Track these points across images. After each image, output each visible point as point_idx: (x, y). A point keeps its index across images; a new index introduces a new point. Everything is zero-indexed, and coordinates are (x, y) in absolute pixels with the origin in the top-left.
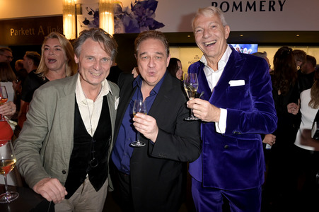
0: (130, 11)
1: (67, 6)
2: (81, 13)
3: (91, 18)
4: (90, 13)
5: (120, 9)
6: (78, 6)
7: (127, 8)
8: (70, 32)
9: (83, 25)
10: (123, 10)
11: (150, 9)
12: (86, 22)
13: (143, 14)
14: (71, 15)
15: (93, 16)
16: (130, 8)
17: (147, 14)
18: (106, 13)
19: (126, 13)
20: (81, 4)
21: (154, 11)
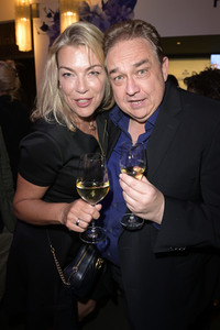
0: (100, 11)
1: (21, 7)
2: (38, 17)
3: (50, 22)
4: (49, 16)
5: (87, 8)
6: (34, 7)
7: (97, 6)
8: (25, 41)
9: (41, 31)
10: (92, 9)
11: (128, 7)
12: (44, 28)
13: (118, 14)
14: (25, 19)
15: (52, 19)
16: (101, 6)
17: (123, 13)
18: (69, 13)
19: (95, 13)
20: (38, 5)
21: (133, 8)
